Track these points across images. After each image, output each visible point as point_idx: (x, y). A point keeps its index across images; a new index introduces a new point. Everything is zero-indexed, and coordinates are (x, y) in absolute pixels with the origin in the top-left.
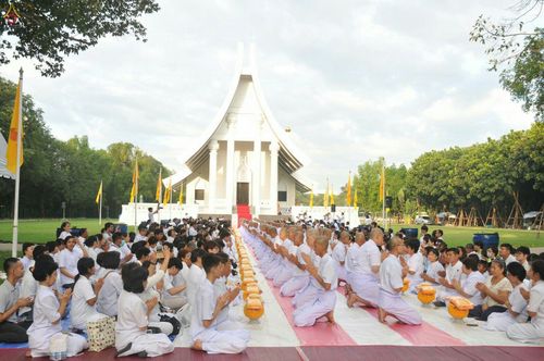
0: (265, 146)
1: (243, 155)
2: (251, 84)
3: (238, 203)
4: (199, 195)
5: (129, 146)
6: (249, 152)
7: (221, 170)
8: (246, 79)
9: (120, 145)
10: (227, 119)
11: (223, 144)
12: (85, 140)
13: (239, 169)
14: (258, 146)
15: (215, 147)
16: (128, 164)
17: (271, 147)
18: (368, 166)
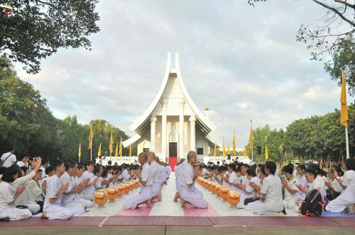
0: (187, 118)
1: (173, 125)
2: (176, 79)
3: (170, 156)
5: (103, 122)
6: (176, 123)
7: (159, 135)
8: (173, 76)
9: (97, 121)
10: (161, 102)
11: (159, 118)
12: (75, 121)
13: (170, 133)
14: (182, 119)
15: (154, 119)
16: (102, 133)
17: (190, 119)
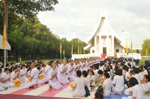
0: (110, 37)
1: (104, 39)
2: (105, 19)
3: (103, 53)
4: (93, 52)
5: (77, 39)
6: (106, 39)
7: (98, 45)
8: (103, 18)
9: (75, 39)
10: (98, 30)
11: (98, 37)
12: (65, 38)
13: (103, 43)
14: (108, 37)
15: (96, 38)
16: (77, 44)
17: (112, 37)
18: (147, 41)
